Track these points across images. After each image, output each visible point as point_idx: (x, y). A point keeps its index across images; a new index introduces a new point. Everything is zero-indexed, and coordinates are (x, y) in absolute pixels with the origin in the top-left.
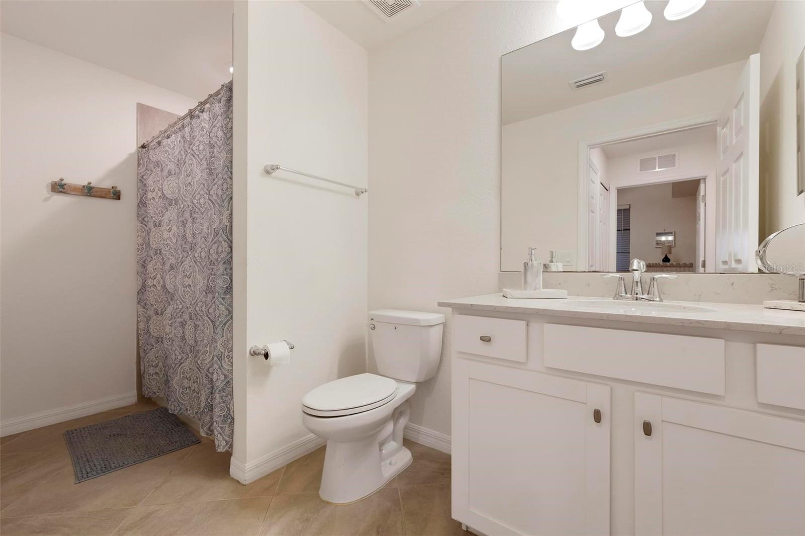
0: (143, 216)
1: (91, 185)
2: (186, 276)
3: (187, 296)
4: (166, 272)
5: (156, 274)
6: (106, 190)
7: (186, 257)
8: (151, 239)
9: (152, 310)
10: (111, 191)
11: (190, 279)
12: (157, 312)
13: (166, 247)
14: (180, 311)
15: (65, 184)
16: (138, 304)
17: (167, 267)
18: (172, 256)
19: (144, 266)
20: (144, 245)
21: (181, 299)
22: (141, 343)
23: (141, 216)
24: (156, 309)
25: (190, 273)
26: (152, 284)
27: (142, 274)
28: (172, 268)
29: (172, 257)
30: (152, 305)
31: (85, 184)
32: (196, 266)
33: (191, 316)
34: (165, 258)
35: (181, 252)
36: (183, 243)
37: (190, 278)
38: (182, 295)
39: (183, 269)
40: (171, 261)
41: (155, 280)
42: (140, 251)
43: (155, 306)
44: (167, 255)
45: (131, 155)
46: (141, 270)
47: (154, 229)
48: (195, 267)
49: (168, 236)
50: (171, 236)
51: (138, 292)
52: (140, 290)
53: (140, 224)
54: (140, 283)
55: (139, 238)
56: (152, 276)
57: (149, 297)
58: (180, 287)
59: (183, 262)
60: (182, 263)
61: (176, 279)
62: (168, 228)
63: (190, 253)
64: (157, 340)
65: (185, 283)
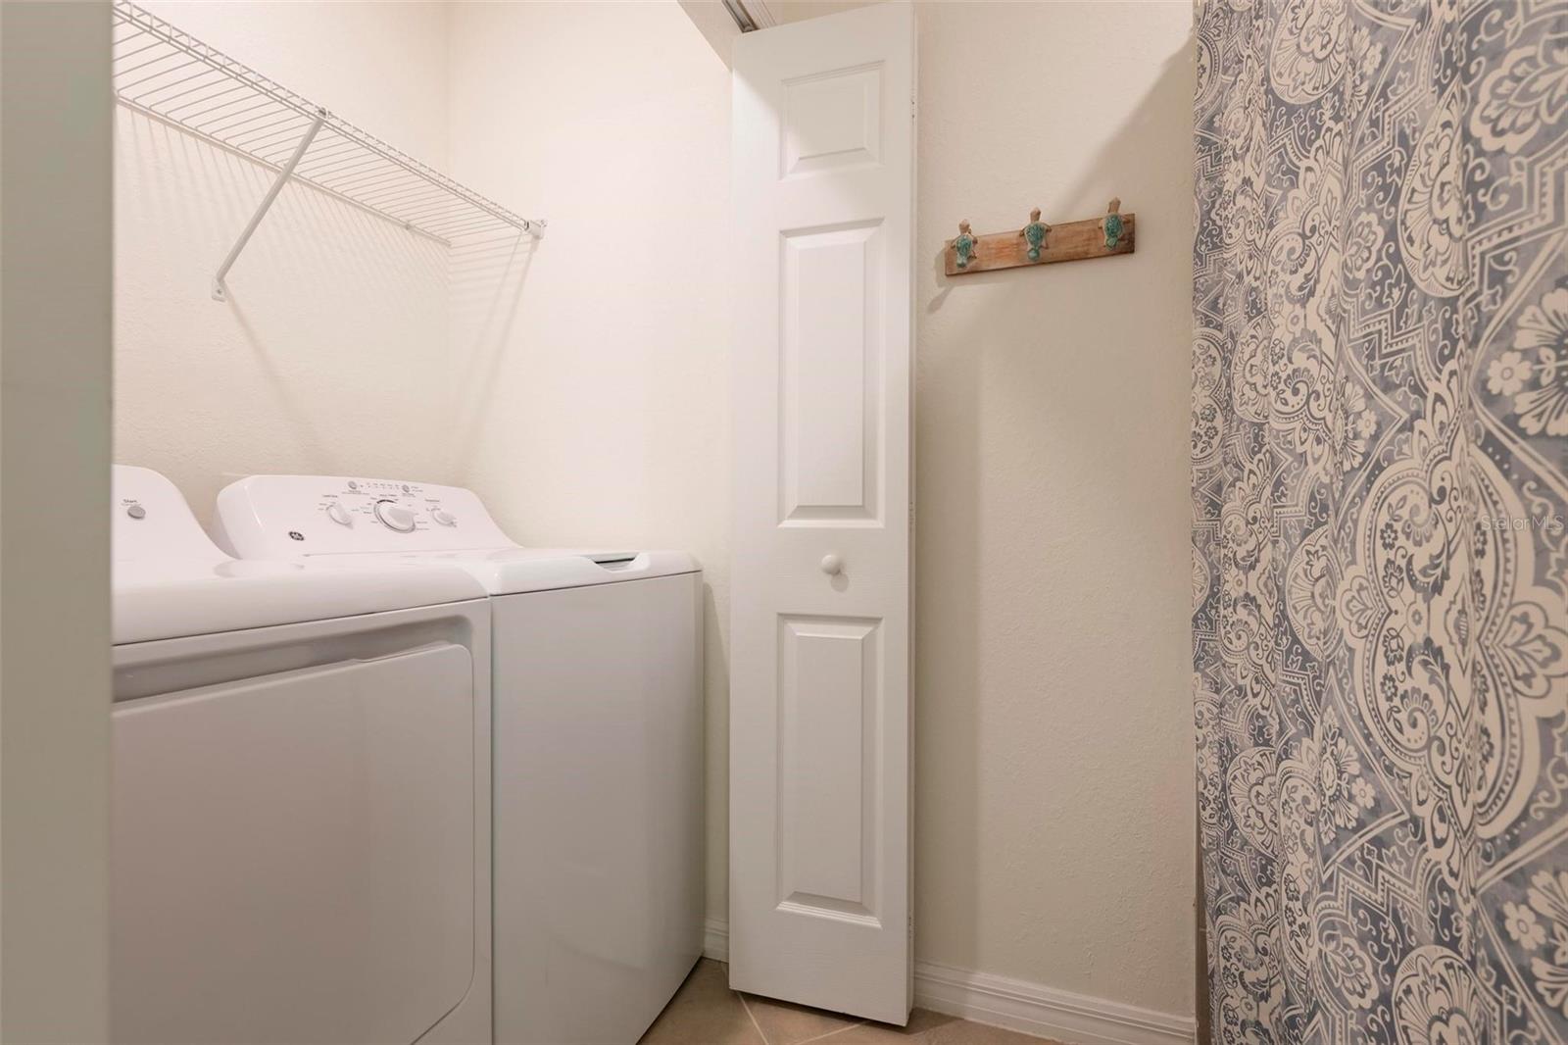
0: (1215, 292)
1: (1042, 219)
2: (1400, 572)
3: (1413, 737)
4: (1287, 538)
5: (1259, 547)
6: (1086, 228)
7: (1408, 427)
8: (1238, 382)
9: (1242, 717)
10: (1103, 224)
11: (1440, 603)
12: (1261, 733)
13: (1288, 394)
14: (1361, 824)
15: (975, 242)
16: (1197, 669)
17: (1296, 507)
18: (1319, 441)
19: (1215, 508)
20: (1219, 415)
21: (1368, 737)
22: (1206, 840)
23: (1206, 293)
24: (1259, 716)
25: (1435, 546)
26: (1241, 591)
27: (1207, 541)
28: (1320, 507)
29: (1318, 450)
30: (1241, 691)
31: (1025, 222)
32: (1503, 487)
33: (1447, 912)
34: (1286, 460)
35: (1369, 396)
36: (1380, 323)
37: (1437, 588)
38: (1376, 712)
39: (1384, 518)
40: (1313, 469)
41: (1253, 575)
42: (1200, 445)
43: (1252, 701)
44: (1295, 437)
45: (1175, 63)
46: (1203, 523)
47: (1247, 331)
48: (1491, 499)
49: (1298, 330)
50: (1314, 324)
51: (1195, 619)
52: (1203, 610)
53: (1200, 330)
54: (1200, 579)
55: (1198, 388)
56: (1241, 552)
57: (1227, 650)
58: (1359, 645)
59: (1379, 468)
60: (1370, 480)
61: (1332, 586)
62: (1298, 279)
63: (1434, 388)
64: (1264, 869)
65: (1393, 622)
